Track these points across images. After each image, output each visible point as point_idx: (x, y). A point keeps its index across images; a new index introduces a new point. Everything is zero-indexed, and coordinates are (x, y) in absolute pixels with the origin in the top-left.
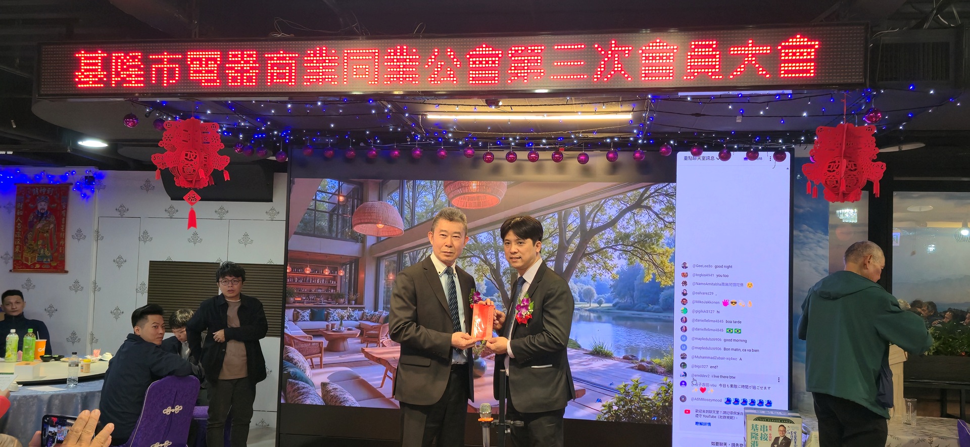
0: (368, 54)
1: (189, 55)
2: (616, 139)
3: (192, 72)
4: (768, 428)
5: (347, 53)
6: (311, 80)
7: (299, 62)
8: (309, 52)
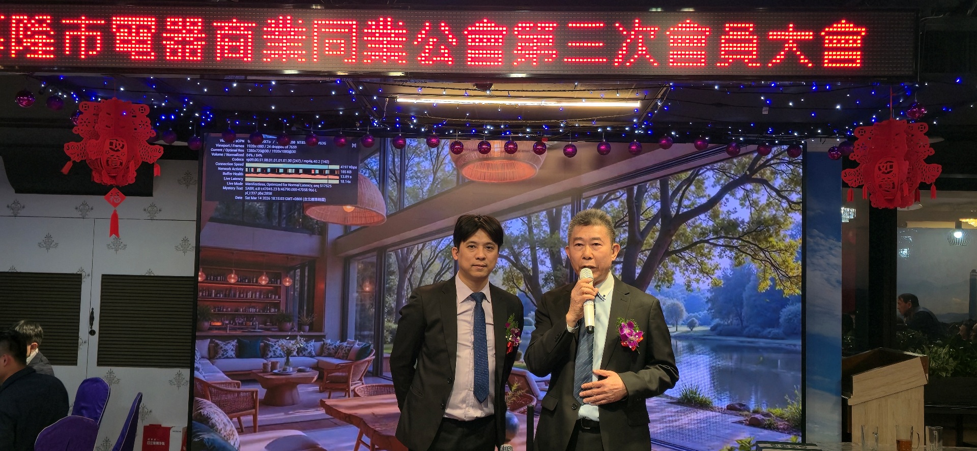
0: (345, 26)
1: (114, 20)
2: (608, 129)
3: (118, 42)
5: (317, 24)
6: (273, 56)
7: (257, 33)
8: (269, 21)
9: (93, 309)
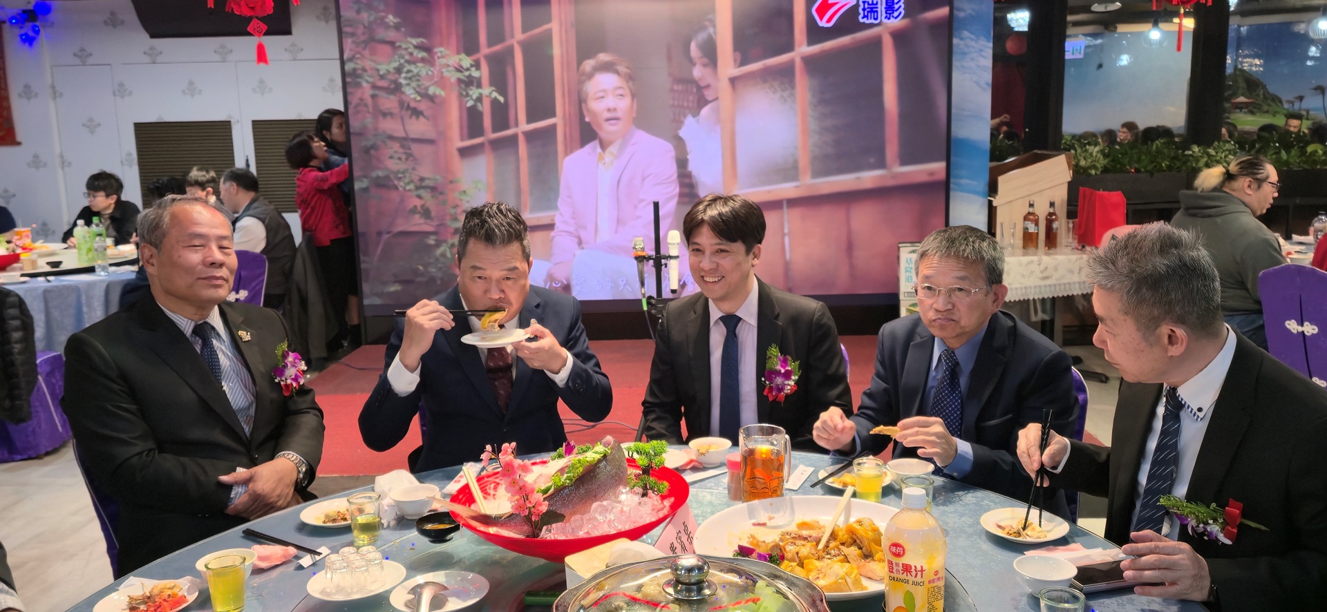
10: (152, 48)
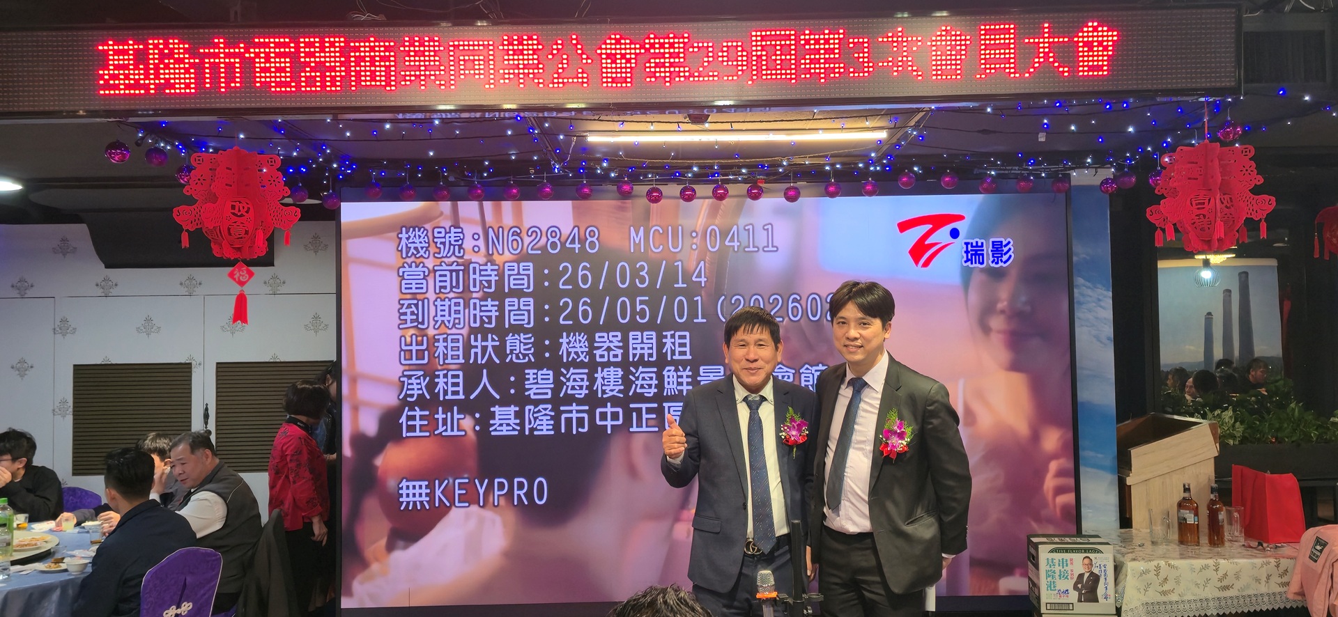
2: (838, 166)
4: (1069, 562)
9: (207, 405)
10: (106, 280)
